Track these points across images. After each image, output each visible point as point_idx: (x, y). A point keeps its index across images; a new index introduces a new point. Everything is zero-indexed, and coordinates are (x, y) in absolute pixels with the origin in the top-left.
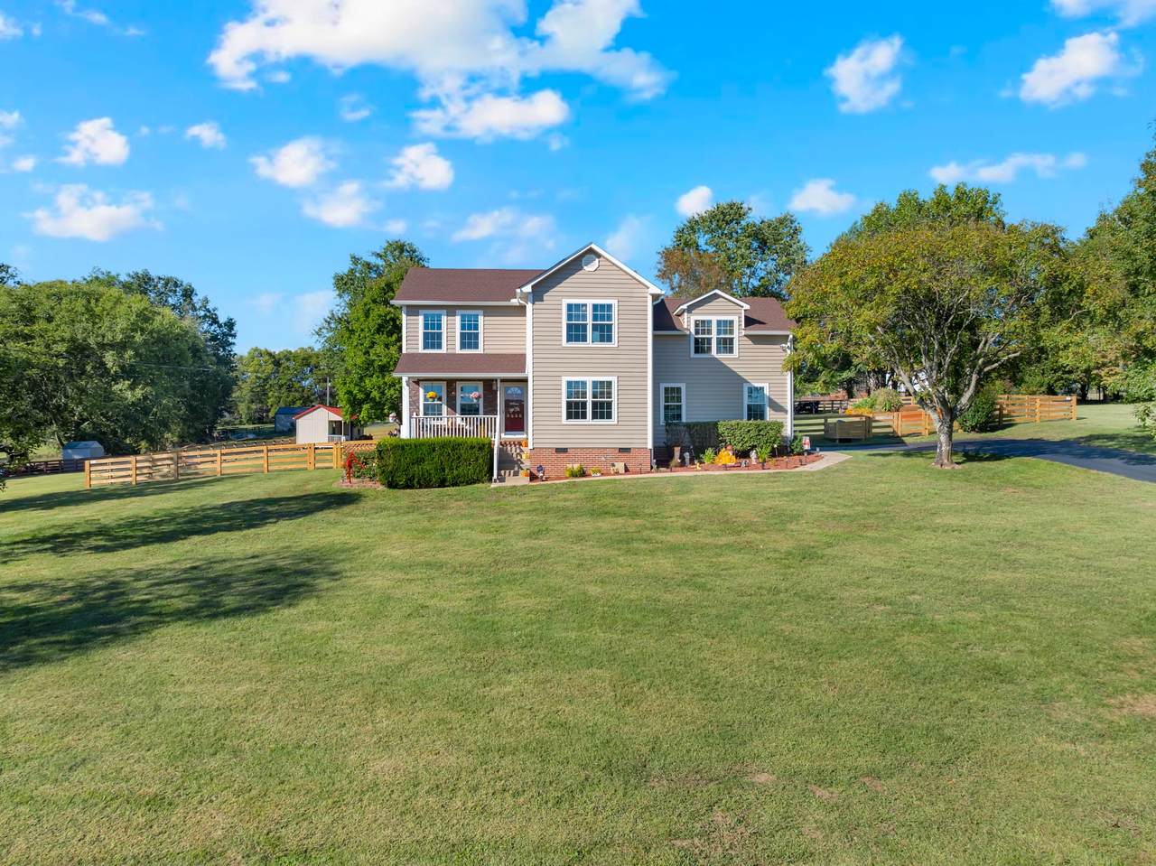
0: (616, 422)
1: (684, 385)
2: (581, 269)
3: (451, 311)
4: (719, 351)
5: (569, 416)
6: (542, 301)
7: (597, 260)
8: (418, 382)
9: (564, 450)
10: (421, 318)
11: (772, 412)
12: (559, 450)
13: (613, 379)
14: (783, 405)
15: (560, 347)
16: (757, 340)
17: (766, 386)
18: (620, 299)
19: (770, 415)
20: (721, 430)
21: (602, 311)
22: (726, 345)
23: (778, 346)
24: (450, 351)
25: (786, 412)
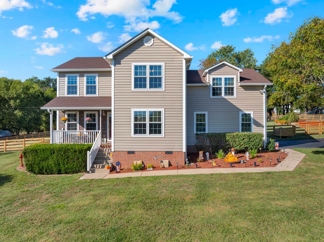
0: (163, 136)
1: (207, 112)
2: (143, 45)
3: (82, 74)
4: (226, 94)
5: (136, 132)
6: (120, 64)
7: (152, 39)
8: (64, 112)
9: (133, 153)
10: (66, 78)
11: (256, 127)
12: (129, 153)
13: (162, 110)
14: (261, 123)
15: (130, 91)
16: (246, 88)
17: (252, 113)
18: (166, 62)
19: (255, 129)
20: (228, 138)
21: (156, 69)
22: (230, 91)
23: (258, 92)
24: (81, 95)
25: (263, 127)
